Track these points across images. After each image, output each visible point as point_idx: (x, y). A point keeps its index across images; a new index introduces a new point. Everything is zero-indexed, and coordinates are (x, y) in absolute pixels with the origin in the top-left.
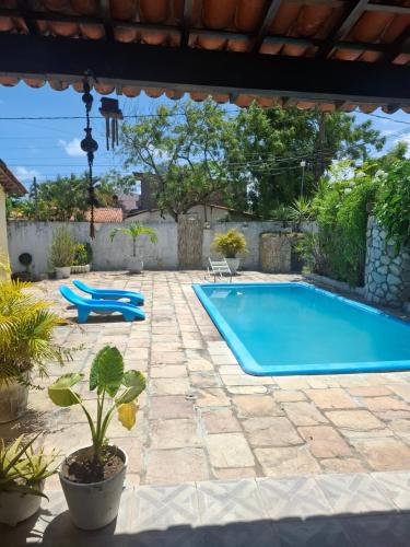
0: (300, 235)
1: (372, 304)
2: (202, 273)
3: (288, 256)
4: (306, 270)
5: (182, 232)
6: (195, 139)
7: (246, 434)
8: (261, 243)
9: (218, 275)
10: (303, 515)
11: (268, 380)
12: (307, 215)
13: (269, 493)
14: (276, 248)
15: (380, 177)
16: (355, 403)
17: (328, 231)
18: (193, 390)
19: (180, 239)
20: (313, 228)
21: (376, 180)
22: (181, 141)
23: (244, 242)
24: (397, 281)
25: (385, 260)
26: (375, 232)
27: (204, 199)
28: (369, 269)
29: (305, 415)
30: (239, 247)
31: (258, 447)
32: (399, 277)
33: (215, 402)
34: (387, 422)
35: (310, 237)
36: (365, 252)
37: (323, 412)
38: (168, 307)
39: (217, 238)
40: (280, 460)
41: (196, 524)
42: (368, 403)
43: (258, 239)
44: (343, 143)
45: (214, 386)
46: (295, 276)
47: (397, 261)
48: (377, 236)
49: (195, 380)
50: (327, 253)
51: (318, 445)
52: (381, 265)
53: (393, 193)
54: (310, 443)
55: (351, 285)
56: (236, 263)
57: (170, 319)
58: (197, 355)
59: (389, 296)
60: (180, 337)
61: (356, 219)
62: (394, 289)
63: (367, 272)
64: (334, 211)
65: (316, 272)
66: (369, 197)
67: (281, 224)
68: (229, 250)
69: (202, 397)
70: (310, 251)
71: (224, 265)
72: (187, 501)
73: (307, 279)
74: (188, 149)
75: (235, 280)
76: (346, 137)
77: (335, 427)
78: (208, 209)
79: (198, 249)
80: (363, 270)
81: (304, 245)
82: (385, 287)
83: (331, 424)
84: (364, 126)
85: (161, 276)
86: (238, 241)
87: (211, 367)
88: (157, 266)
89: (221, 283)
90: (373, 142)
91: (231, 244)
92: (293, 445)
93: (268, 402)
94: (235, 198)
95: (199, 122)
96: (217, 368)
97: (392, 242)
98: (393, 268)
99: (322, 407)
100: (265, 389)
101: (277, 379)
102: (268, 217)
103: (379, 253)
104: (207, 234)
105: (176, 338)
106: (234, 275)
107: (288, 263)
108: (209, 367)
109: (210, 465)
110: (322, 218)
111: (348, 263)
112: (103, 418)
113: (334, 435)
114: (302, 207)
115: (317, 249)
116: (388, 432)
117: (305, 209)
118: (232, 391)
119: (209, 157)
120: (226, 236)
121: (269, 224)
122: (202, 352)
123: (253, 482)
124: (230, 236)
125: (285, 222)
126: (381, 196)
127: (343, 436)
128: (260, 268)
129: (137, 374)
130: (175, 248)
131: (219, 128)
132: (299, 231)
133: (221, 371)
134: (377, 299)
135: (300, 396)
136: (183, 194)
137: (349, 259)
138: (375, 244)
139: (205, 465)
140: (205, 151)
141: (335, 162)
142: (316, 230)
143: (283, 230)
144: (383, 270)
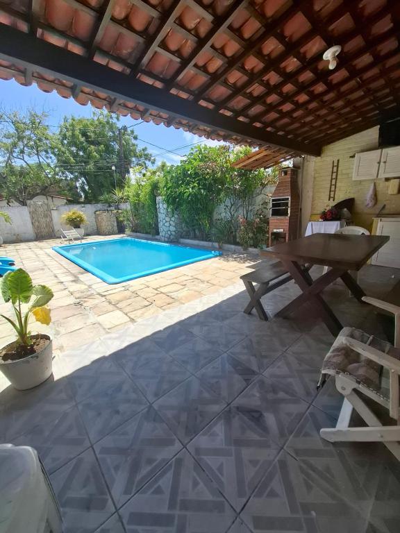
0: (120, 211)
1: (165, 242)
2: (58, 241)
3: (115, 224)
4: (128, 231)
5: (32, 214)
6: (26, 145)
7: (120, 309)
8: (96, 218)
9: (71, 240)
10: (162, 329)
11: (124, 284)
12: (122, 198)
13: (143, 327)
14: (107, 220)
15: (159, 176)
16: (169, 282)
17: (136, 207)
18: (78, 300)
19: (32, 218)
20: (126, 207)
21: (156, 178)
22: (15, 145)
23: (84, 217)
24: (174, 229)
25: (168, 219)
26: (161, 205)
27: (45, 191)
28: (160, 225)
29: (149, 293)
30: (82, 220)
31: (129, 312)
32: (175, 227)
33: (96, 301)
34: (185, 285)
35: (126, 211)
36: (157, 217)
37: (156, 289)
38: (37, 263)
39: (64, 216)
40: (143, 314)
41: (107, 354)
42: (175, 281)
43: (94, 215)
44: (134, 159)
45: (92, 295)
46: (122, 235)
47: (173, 219)
48: (162, 207)
49: (78, 295)
50: (137, 219)
51: (158, 303)
52: (166, 222)
53: (167, 183)
54: (154, 303)
55: (153, 235)
56: (82, 231)
57: (43, 269)
58: (74, 284)
59: (172, 237)
60: (56, 277)
61: (150, 198)
62: (173, 233)
63: (159, 226)
64: (138, 195)
65: (133, 231)
66: (155, 187)
67: (107, 205)
68: (75, 223)
69: (85, 301)
70: (128, 220)
71: (74, 233)
72: (98, 347)
73: (129, 236)
74: (22, 152)
75: (84, 241)
76: (135, 156)
77: (164, 293)
78: (50, 198)
79: (50, 224)
80: (157, 226)
81: (124, 217)
82: (169, 233)
83: (162, 293)
84: (143, 150)
85: (23, 245)
86: (81, 217)
87: (86, 287)
88: (17, 240)
89: (74, 244)
90: (149, 160)
91: (76, 219)
92: (147, 306)
93: (127, 293)
94: (70, 190)
95: (28, 133)
96: (90, 286)
97: (169, 210)
98: (171, 222)
99: (155, 287)
100: (123, 288)
101: (128, 282)
102: (97, 201)
103: (164, 215)
104: (54, 214)
105: (53, 278)
106: (82, 239)
107: (116, 228)
108: (83, 287)
109: (104, 329)
110: (132, 199)
111: (150, 223)
112: (23, 320)
113: (164, 296)
114: (118, 194)
115: (131, 218)
116: (186, 289)
117: (120, 195)
118: (103, 294)
119: (41, 160)
120: (71, 214)
121: (99, 206)
122: (76, 281)
123: (132, 326)
124: (74, 213)
125: (109, 203)
126: (161, 185)
127: (168, 296)
128: (99, 233)
129: (44, 287)
130: (30, 226)
131: (47, 139)
132: (119, 209)
133: (93, 287)
134: (166, 239)
135: (143, 287)
136: (25, 188)
137: (151, 221)
138: (162, 211)
139: (101, 330)
140: (38, 154)
141: (131, 170)
142: (129, 208)
143: (109, 209)
144: (167, 224)
